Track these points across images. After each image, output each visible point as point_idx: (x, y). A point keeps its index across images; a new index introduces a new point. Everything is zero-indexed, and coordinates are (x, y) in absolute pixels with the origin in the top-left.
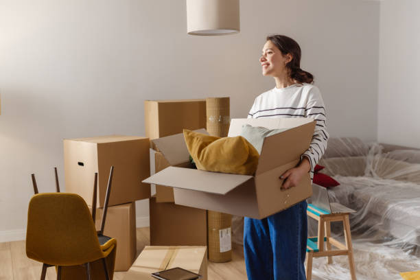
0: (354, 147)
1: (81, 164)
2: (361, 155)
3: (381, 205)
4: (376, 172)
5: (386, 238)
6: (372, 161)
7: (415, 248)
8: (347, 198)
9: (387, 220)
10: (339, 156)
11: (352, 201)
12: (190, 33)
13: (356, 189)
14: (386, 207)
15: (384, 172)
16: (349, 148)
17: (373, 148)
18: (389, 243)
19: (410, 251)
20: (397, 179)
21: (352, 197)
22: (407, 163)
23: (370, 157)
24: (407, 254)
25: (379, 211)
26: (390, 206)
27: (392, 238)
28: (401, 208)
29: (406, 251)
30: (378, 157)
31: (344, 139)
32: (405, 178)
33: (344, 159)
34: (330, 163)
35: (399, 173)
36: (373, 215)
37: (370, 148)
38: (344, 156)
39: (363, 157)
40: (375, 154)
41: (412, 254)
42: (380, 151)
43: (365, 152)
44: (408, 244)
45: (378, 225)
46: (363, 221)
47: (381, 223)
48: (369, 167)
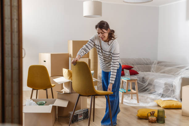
0: (147, 61)
1: (45, 61)
2: (150, 65)
3: (152, 80)
4: (155, 71)
5: (153, 92)
6: (154, 67)
7: (163, 95)
8: (141, 79)
9: (154, 86)
10: (141, 65)
11: (143, 80)
12: (84, 16)
13: (145, 75)
14: (154, 81)
15: (158, 70)
16: (145, 62)
17: (154, 62)
18: (154, 94)
19: (161, 96)
20: (161, 73)
21: (143, 78)
22: (165, 67)
23: (153, 66)
24: (160, 96)
25: (151, 83)
26: (155, 80)
27: (156, 92)
28: (158, 81)
29: (159, 96)
30: (156, 65)
31: (144, 59)
32: (164, 73)
33: (143, 66)
34: (137, 67)
35: (162, 71)
36: (150, 84)
37: (153, 62)
38: (143, 65)
39: (151, 65)
40: (155, 64)
41: (162, 97)
42: (157, 63)
43: (151, 63)
44: (160, 94)
45: (151, 87)
46: (146, 87)
47: (152, 87)
48: (152, 69)
